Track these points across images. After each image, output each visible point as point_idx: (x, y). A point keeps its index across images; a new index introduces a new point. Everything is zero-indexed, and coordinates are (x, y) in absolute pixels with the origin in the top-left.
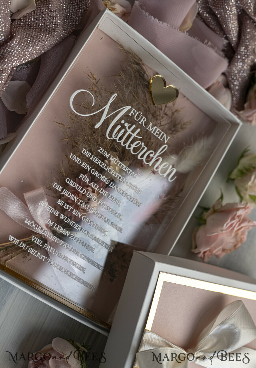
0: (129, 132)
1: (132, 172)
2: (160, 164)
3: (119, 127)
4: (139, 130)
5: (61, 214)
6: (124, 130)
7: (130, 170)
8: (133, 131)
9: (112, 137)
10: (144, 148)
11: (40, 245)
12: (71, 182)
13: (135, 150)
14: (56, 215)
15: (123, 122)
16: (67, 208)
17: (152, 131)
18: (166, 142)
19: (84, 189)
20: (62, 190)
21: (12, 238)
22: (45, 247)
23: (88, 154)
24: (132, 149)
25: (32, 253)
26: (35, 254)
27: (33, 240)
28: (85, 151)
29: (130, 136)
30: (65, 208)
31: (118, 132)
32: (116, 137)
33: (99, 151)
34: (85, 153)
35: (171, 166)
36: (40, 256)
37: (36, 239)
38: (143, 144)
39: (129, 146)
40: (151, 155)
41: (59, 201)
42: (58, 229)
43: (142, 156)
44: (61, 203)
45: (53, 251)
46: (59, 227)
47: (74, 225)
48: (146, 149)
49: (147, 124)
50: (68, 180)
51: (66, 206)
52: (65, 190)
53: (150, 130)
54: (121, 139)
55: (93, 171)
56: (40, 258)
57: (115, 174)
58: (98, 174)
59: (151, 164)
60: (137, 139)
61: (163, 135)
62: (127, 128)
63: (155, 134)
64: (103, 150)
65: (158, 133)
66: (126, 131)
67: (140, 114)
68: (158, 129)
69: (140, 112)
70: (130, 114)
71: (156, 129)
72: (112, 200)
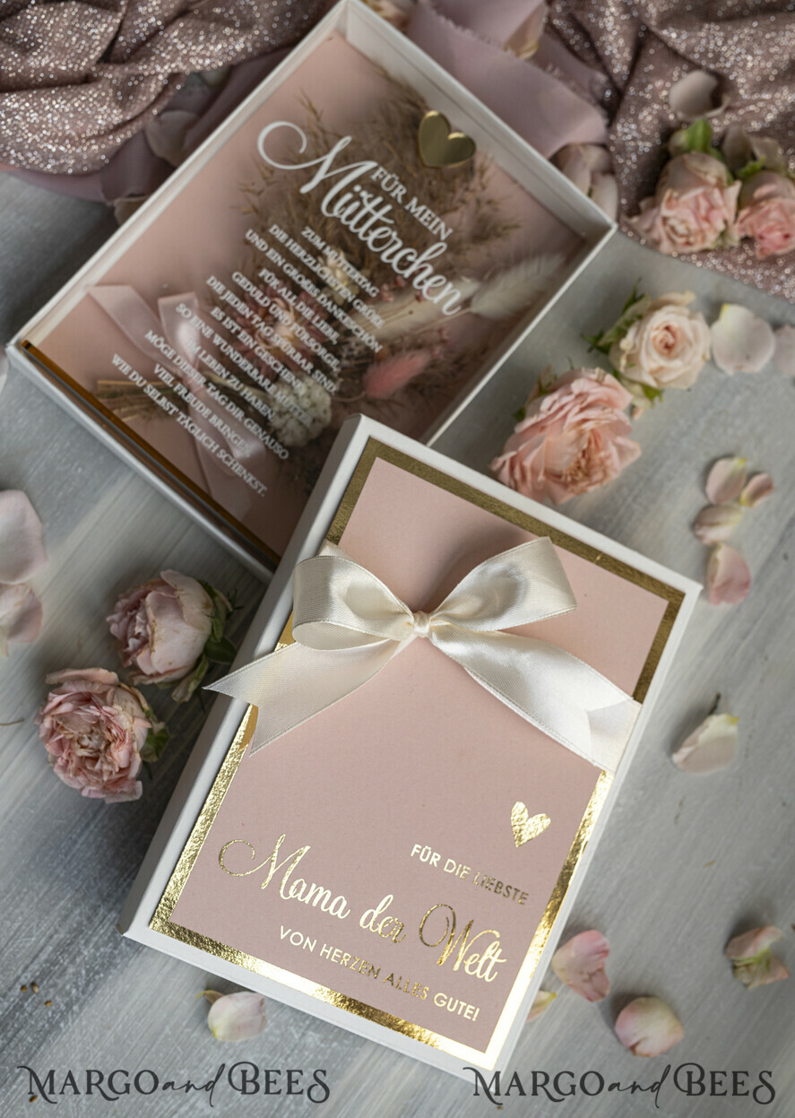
0: (369, 207)
1: (368, 284)
2: (428, 278)
3: (348, 196)
4: (388, 208)
6: (356, 204)
7: (362, 280)
8: (377, 208)
9: (333, 213)
10: (395, 243)
12: (242, 281)
13: (378, 243)
15: (357, 188)
16: (228, 326)
17: (415, 213)
19: (266, 298)
20: (224, 293)
23: (281, 236)
24: (370, 240)
28: (276, 229)
29: (369, 215)
31: (346, 205)
32: (342, 214)
33: (303, 233)
34: (276, 233)
35: (450, 285)
38: (394, 234)
39: (366, 234)
40: (410, 258)
41: (215, 311)
43: (391, 256)
44: (218, 314)
47: (238, 359)
48: (400, 244)
49: (406, 199)
50: (237, 276)
51: (228, 323)
53: (413, 210)
54: (350, 218)
55: (288, 268)
57: (332, 281)
58: (298, 274)
59: (407, 273)
60: (385, 224)
61: (438, 224)
62: (365, 201)
63: (421, 220)
64: (313, 233)
65: (429, 219)
66: (362, 207)
67: (394, 178)
68: (429, 211)
69: (394, 176)
70: (373, 178)
71: (424, 211)
72: (321, 327)
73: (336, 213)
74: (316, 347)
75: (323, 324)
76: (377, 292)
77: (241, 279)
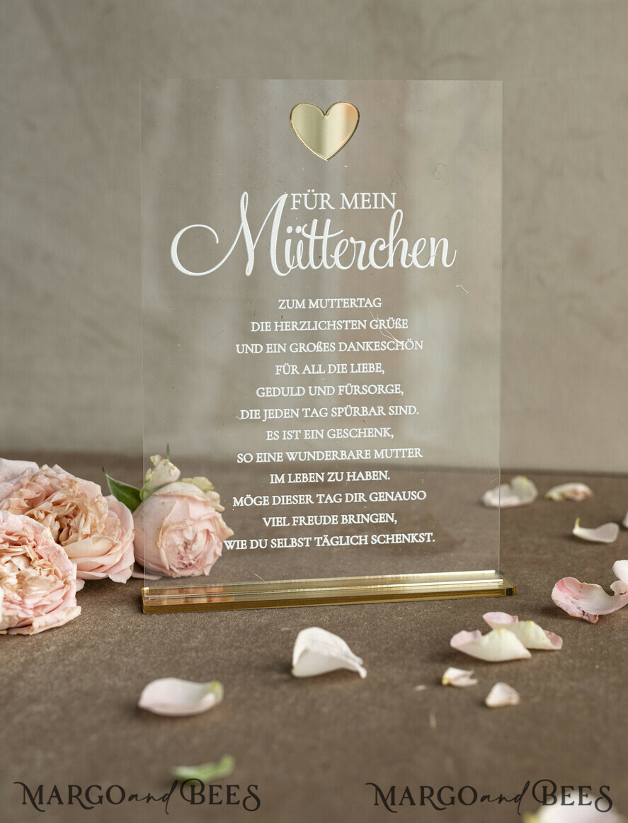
0: (313, 237)
1: (366, 300)
2: (410, 251)
3: (289, 242)
4: (328, 222)
5: (287, 453)
6: (301, 242)
7: (359, 301)
8: (320, 231)
9: (289, 269)
10: (359, 246)
11: (285, 525)
12: (268, 392)
13: (345, 259)
14: (278, 460)
15: (290, 229)
16: (290, 437)
17: (353, 205)
18: (393, 206)
20: (262, 414)
21: (230, 544)
22: (296, 523)
23: (265, 327)
24: (337, 262)
25: (281, 545)
26: (288, 545)
27: (267, 525)
28: (256, 325)
29: (318, 244)
30: (287, 440)
31: (293, 252)
32: (296, 263)
33: (280, 308)
34: (259, 328)
35: (433, 240)
36: (297, 542)
37: (272, 520)
38: (352, 240)
39: (330, 261)
40: (382, 248)
41: (269, 435)
42: (299, 480)
43: (366, 261)
44: (273, 436)
45: (314, 521)
46: (298, 476)
47: (321, 456)
48: (363, 243)
49: (336, 201)
50: (260, 392)
51: (287, 435)
52: (266, 411)
53: (349, 206)
54: (305, 260)
55: (294, 347)
56: (299, 546)
57: (336, 325)
58: (306, 345)
59: (391, 263)
60: (337, 240)
61: (379, 197)
62: (305, 235)
63: (363, 207)
64: (288, 301)
65: (368, 201)
66: (306, 241)
67: (311, 193)
68: (363, 194)
69: (309, 191)
70: (294, 208)
71: (359, 197)
72: (361, 370)
73: (291, 267)
74: (372, 389)
75: (361, 366)
76: (380, 299)
77: (265, 391)
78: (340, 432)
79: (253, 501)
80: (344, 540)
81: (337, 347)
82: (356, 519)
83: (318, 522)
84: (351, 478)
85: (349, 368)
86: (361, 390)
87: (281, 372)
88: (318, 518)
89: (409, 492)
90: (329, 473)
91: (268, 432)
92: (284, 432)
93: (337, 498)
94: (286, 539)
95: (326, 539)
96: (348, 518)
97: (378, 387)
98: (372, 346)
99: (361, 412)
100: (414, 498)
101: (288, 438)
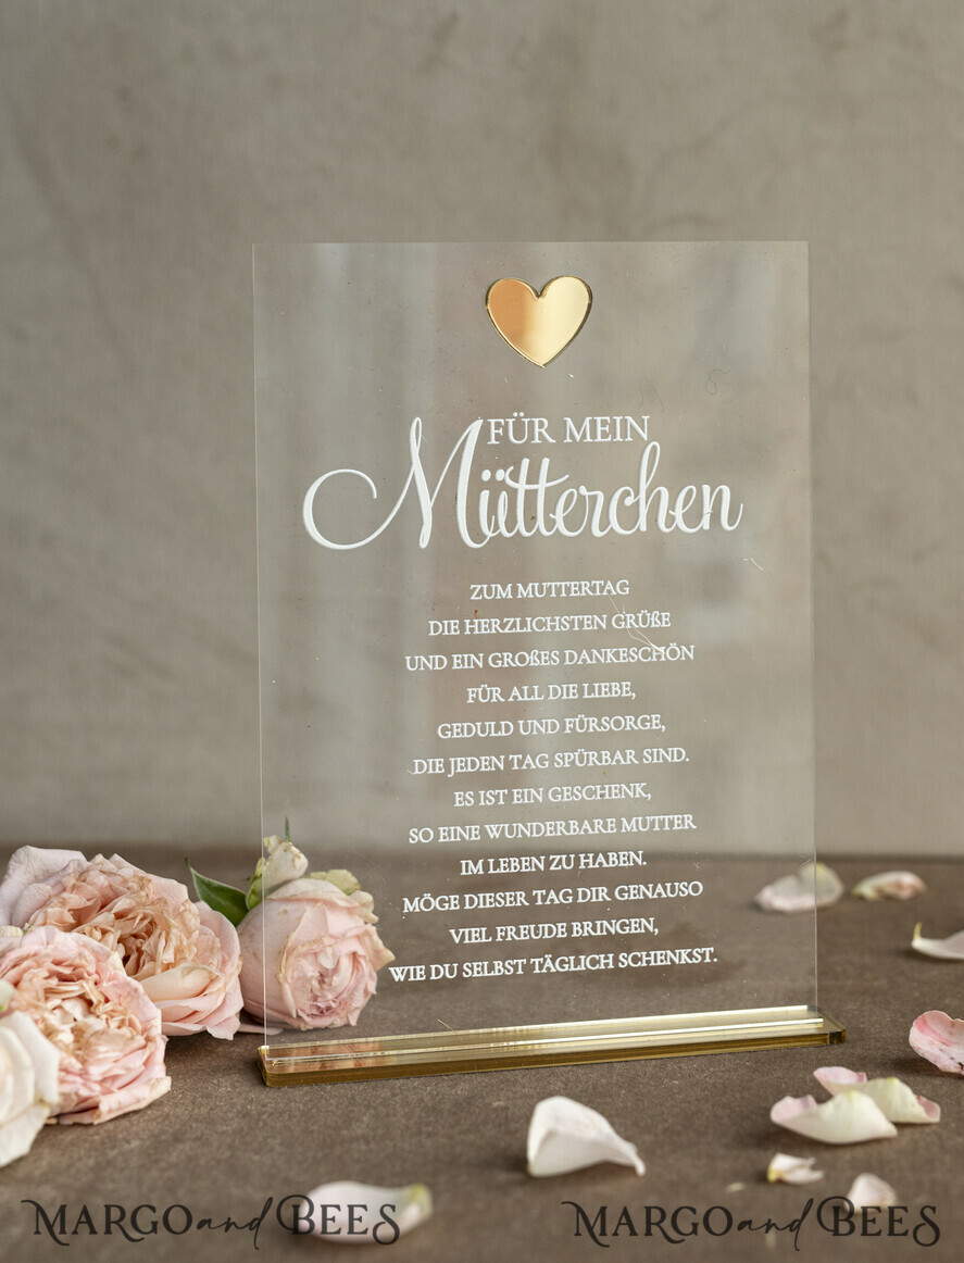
0: (522, 486)
1: (605, 583)
2: (672, 506)
3: (485, 495)
4: (546, 462)
5: (487, 826)
6: (504, 495)
7: (595, 584)
8: (533, 478)
9: (486, 537)
10: (594, 499)
11: (484, 940)
12: (455, 730)
13: (571, 522)
14: (473, 838)
15: (486, 475)
16: (490, 801)
17: (584, 436)
18: (645, 436)
19: (503, 723)
20: (447, 766)
21: (399, 972)
22: (501, 936)
23: (450, 627)
24: (560, 525)
25: (478, 972)
26: (489, 972)
27: (457, 940)
28: (435, 625)
29: (531, 497)
30: (486, 806)
31: (493, 510)
32: (497, 527)
33: (473, 598)
34: (440, 630)
35: (706, 489)
36: (504, 967)
37: (464, 933)
38: (583, 490)
39: (550, 524)
40: (629, 501)
41: (457, 799)
42: (505, 868)
43: (604, 522)
44: (465, 799)
45: (529, 933)
46: (505, 862)
47: (539, 830)
48: (600, 495)
49: (558, 429)
50: (444, 730)
51: (486, 798)
52: (453, 760)
53: (578, 438)
54: (511, 522)
55: (495, 659)
56: (507, 973)
57: (560, 624)
58: (514, 656)
59: (642, 524)
60: (559, 490)
61: (624, 422)
62: (510, 482)
63: (599, 439)
64: (485, 586)
65: (607, 429)
66: (513, 493)
67: (518, 418)
68: (599, 419)
69: (516, 414)
70: (493, 441)
71: (593, 423)
72: (600, 693)
73: (489, 534)
74: (617, 724)
75: (600, 687)
76: (627, 582)
77: (452, 730)
78: (568, 791)
79: (435, 903)
80: (577, 962)
81: (562, 657)
82: (594, 929)
83: (537, 935)
84: (587, 864)
85: (581, 691)
86: (600, 725)
87: (476, 699)
88: (536, 929)
89: (676, 884)
90: (551, 857)
91: (457, 794)
92: (482, 793)
93: (566, 895)
94: (486, 963)
95: (549, 961)
96: (582, 928)
97: (625, 720)
98: (617, 655)
99: (600, 759)
100: (683, 893)
101: (488, 803)
